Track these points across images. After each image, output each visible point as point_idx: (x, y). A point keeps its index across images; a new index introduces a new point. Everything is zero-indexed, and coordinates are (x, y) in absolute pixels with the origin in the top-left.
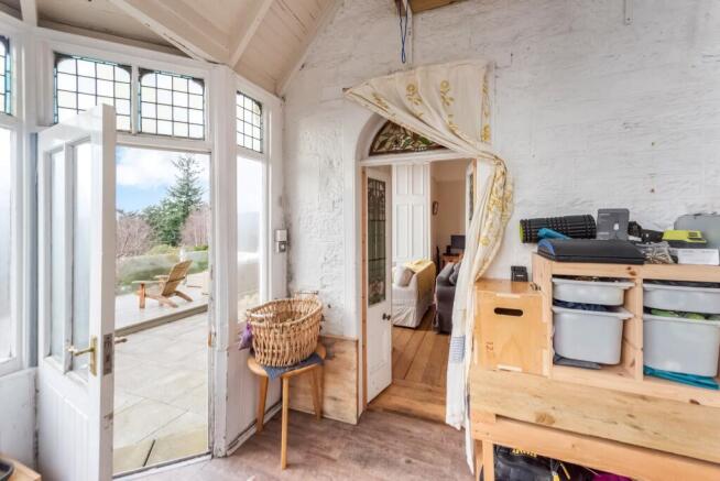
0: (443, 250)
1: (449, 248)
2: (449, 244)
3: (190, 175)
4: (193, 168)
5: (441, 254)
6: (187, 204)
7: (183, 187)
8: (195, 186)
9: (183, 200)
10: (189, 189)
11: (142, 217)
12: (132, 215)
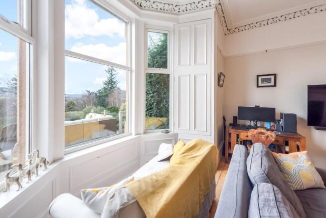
0: (230, 120)
1: (235, 118)
2: (236, 115)
3: (112, 75)
4: (114, 72)
5: (227, 124)
6: (111, 88)
7: (110, 81)
8: (114, 80)
9: (110, 86)
10: (112, 82)
11: (96, 94)
12: (93, 93)
